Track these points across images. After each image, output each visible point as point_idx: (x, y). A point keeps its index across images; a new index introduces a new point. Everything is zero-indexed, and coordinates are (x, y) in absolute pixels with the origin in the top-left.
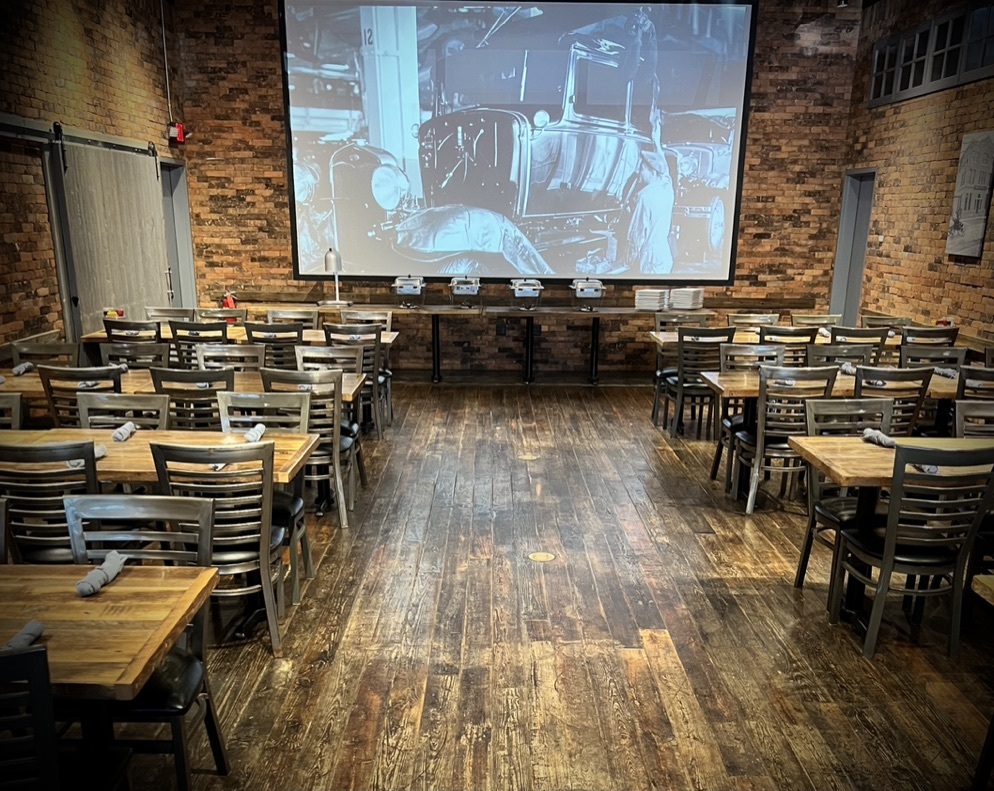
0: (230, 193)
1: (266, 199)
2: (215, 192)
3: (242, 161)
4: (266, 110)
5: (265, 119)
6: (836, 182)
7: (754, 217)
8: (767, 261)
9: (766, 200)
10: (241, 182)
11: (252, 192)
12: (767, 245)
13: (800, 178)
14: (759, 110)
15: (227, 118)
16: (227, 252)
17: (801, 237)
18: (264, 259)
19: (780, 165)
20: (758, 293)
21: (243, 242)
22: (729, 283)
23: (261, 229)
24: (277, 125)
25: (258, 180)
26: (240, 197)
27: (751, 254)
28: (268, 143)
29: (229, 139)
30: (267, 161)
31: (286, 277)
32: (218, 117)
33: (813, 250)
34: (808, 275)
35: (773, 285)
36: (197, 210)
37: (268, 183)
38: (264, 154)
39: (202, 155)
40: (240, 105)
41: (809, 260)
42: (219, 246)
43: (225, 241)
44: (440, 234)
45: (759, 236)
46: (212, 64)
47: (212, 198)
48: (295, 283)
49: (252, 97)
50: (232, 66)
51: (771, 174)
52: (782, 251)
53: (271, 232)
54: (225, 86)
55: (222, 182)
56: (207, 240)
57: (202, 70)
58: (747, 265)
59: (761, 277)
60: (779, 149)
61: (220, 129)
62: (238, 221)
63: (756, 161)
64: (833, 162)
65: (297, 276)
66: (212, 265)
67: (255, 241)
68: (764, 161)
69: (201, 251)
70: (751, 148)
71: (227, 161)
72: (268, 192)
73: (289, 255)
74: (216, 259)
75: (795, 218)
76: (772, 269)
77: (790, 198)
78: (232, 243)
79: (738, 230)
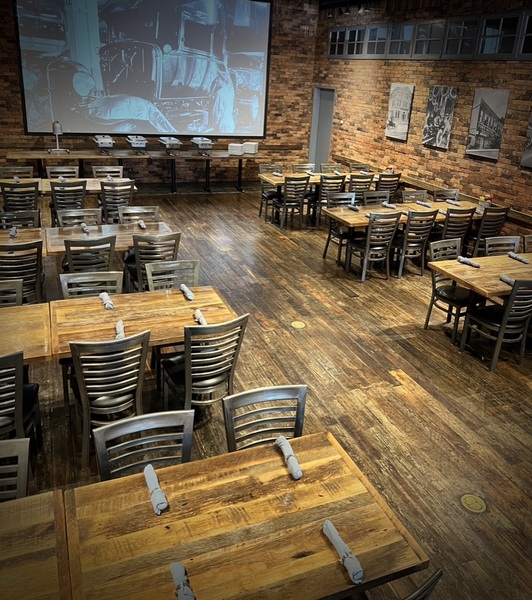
1: (5, 88)
4: (3, 36)
5: (3, 42)
6: (310, 90)
7: (274, 106)
8: (281, 127)
9: (278, 97)
12: (280, 120)
13: (294, 88)
14: (275, 53)
17: (295, 115)
18: (4, 123)
19: (285, 81)
20: (278, 143)
22: (263, 138)
24: (11, 45)
27: (273, 124)
28: (5, 55)
30: (5, 66)
31: (20, 134)
33: (301, 122)
34: (299, 134)
35: (284, 138)
37: (6, 79)
38: (3, 62)
41: (299, 127)
44: (113, 110)
45: (277, 115)
48: (26, 137)
51: (281, 85)
52: (287, 122)
53: (9, 108)
58: (272, 129)
59: (278, 135)
60: (284, 73)
63: (274, 79)
64: (308, 80)
65: (27, 133)
68: (278, 79)
70: (272, 72)
73: (22, 120)
75: (292, 107)
76: (283, 131)
77: (290, 97)
79: (267, 112)
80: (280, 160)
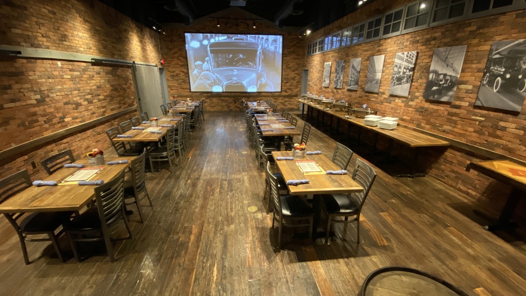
0: (175, 74)
1: (183, 75)
2: (172, 74)
3: (177, 67)
4: (182, 57)
5: (182, 59)
6: (301, 71)
8: (288, 87)
9: (287, 75)
10: (177, 72)
11: (180, 74)
12: (288, 84)
13: (294, 71)
14: (286, 57)
15: (174, 58)
16: (175, 87)
17: (295, 82)
18: (183, 88)
19: (290, 68)
20: (287, 94)
21: (178, 85)
22: (281, 92)
23: (182, 82)
24: (185, 60)
25: (181, 71)
26: (177, 75)
28: (183, 63)
29: (174, 63)
30: (183, 67)
31: (188, 92)
32: (171, 58)
33: (297, 85)
34: (296, 90)
35: (290, 92)
36: (168, 78)
37: (183, 72)
38: (182, 66)
39: (168, 66)
40: (176, 55)
41: (296, 87)
42: (173, 85)
43: (174, 84)
45: (287, 82)
46: (170, 47)
47: (171, 75)
49: (179, 54)
50: (174, 48)
52: (291, 85)
53: (185, 83)
54: (173, 51)
55: (173, 72)
56: (170, 84)
57: (168, 48)
58: (284, 88)
59: (287, 91)
60: (289, 65)
61: (173, 61)
62: (177, 80)
63: (285, 67)
64: (300, 67)
65: (191, 92)
66: (172, 90)
67: (181, 84)
68: (287, 67)
69: (169, 87)
70: (284, 65)
71: (174, 67)
72: (184, 74)
73: (189, 87)
74: (172, 88)
75: (293, 79)
76: (289, 89)
77: (292, 75)
78: (176, 85)
79: (282, 82)
80: (288, 101)
